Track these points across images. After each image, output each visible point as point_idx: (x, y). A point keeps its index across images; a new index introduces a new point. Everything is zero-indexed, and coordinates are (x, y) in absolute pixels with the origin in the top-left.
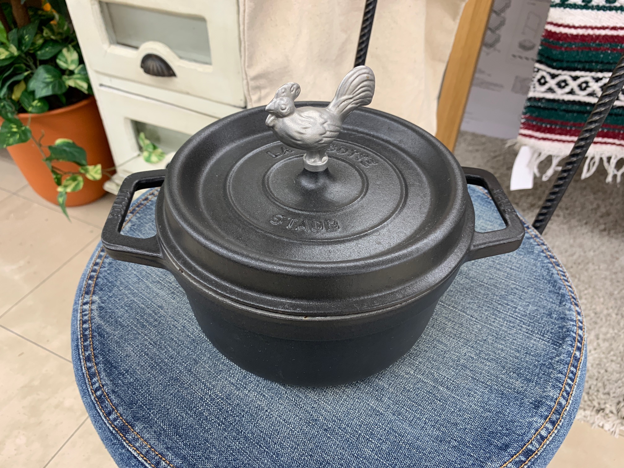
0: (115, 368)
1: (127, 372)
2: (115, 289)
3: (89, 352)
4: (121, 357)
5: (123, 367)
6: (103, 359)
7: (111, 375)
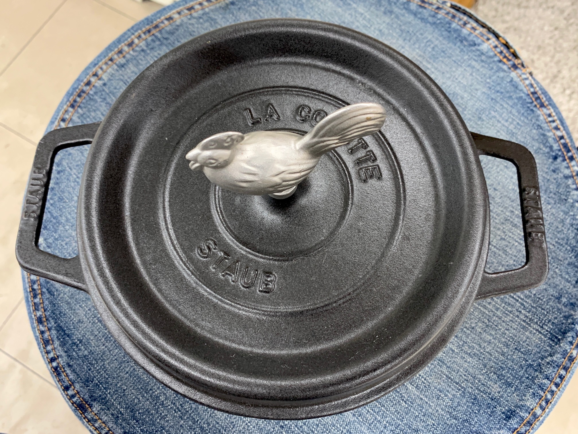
0: (68, 336)
1: (80, 343)
2: (61, 228)
3: (41, 313)
4: (73, 323)
5: (77, 335)
6: (55, 323)
7: (65, 344)
